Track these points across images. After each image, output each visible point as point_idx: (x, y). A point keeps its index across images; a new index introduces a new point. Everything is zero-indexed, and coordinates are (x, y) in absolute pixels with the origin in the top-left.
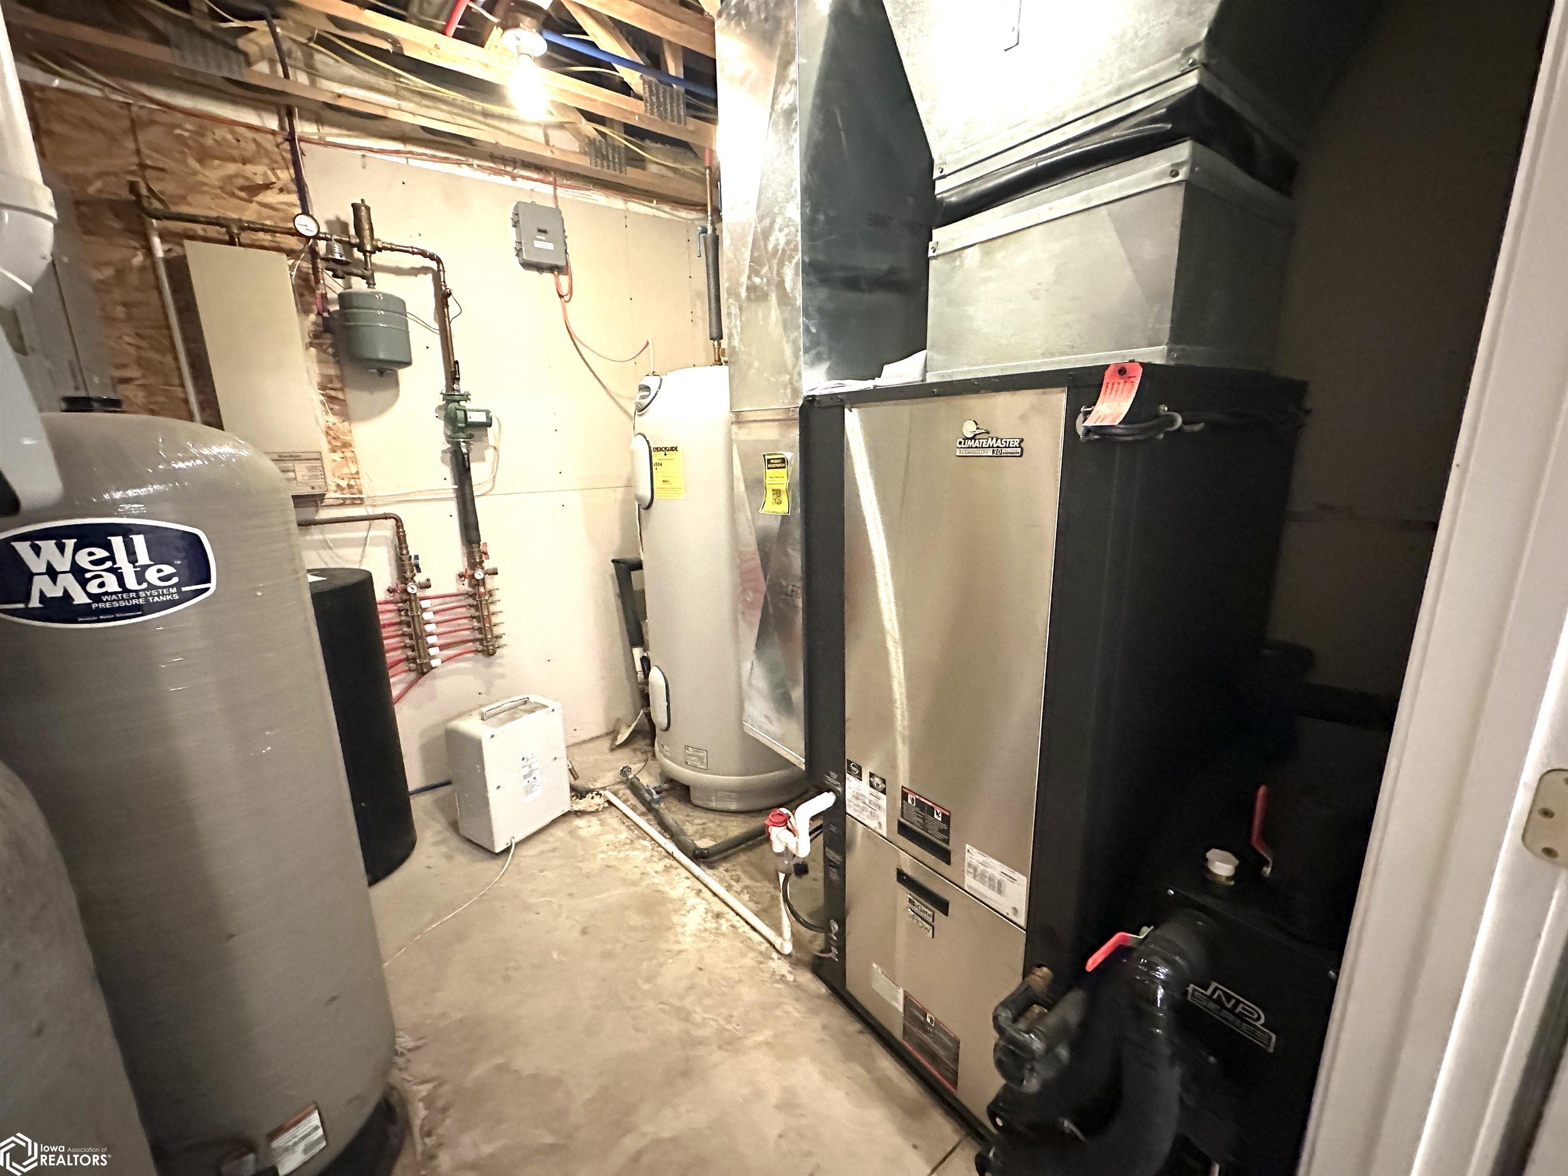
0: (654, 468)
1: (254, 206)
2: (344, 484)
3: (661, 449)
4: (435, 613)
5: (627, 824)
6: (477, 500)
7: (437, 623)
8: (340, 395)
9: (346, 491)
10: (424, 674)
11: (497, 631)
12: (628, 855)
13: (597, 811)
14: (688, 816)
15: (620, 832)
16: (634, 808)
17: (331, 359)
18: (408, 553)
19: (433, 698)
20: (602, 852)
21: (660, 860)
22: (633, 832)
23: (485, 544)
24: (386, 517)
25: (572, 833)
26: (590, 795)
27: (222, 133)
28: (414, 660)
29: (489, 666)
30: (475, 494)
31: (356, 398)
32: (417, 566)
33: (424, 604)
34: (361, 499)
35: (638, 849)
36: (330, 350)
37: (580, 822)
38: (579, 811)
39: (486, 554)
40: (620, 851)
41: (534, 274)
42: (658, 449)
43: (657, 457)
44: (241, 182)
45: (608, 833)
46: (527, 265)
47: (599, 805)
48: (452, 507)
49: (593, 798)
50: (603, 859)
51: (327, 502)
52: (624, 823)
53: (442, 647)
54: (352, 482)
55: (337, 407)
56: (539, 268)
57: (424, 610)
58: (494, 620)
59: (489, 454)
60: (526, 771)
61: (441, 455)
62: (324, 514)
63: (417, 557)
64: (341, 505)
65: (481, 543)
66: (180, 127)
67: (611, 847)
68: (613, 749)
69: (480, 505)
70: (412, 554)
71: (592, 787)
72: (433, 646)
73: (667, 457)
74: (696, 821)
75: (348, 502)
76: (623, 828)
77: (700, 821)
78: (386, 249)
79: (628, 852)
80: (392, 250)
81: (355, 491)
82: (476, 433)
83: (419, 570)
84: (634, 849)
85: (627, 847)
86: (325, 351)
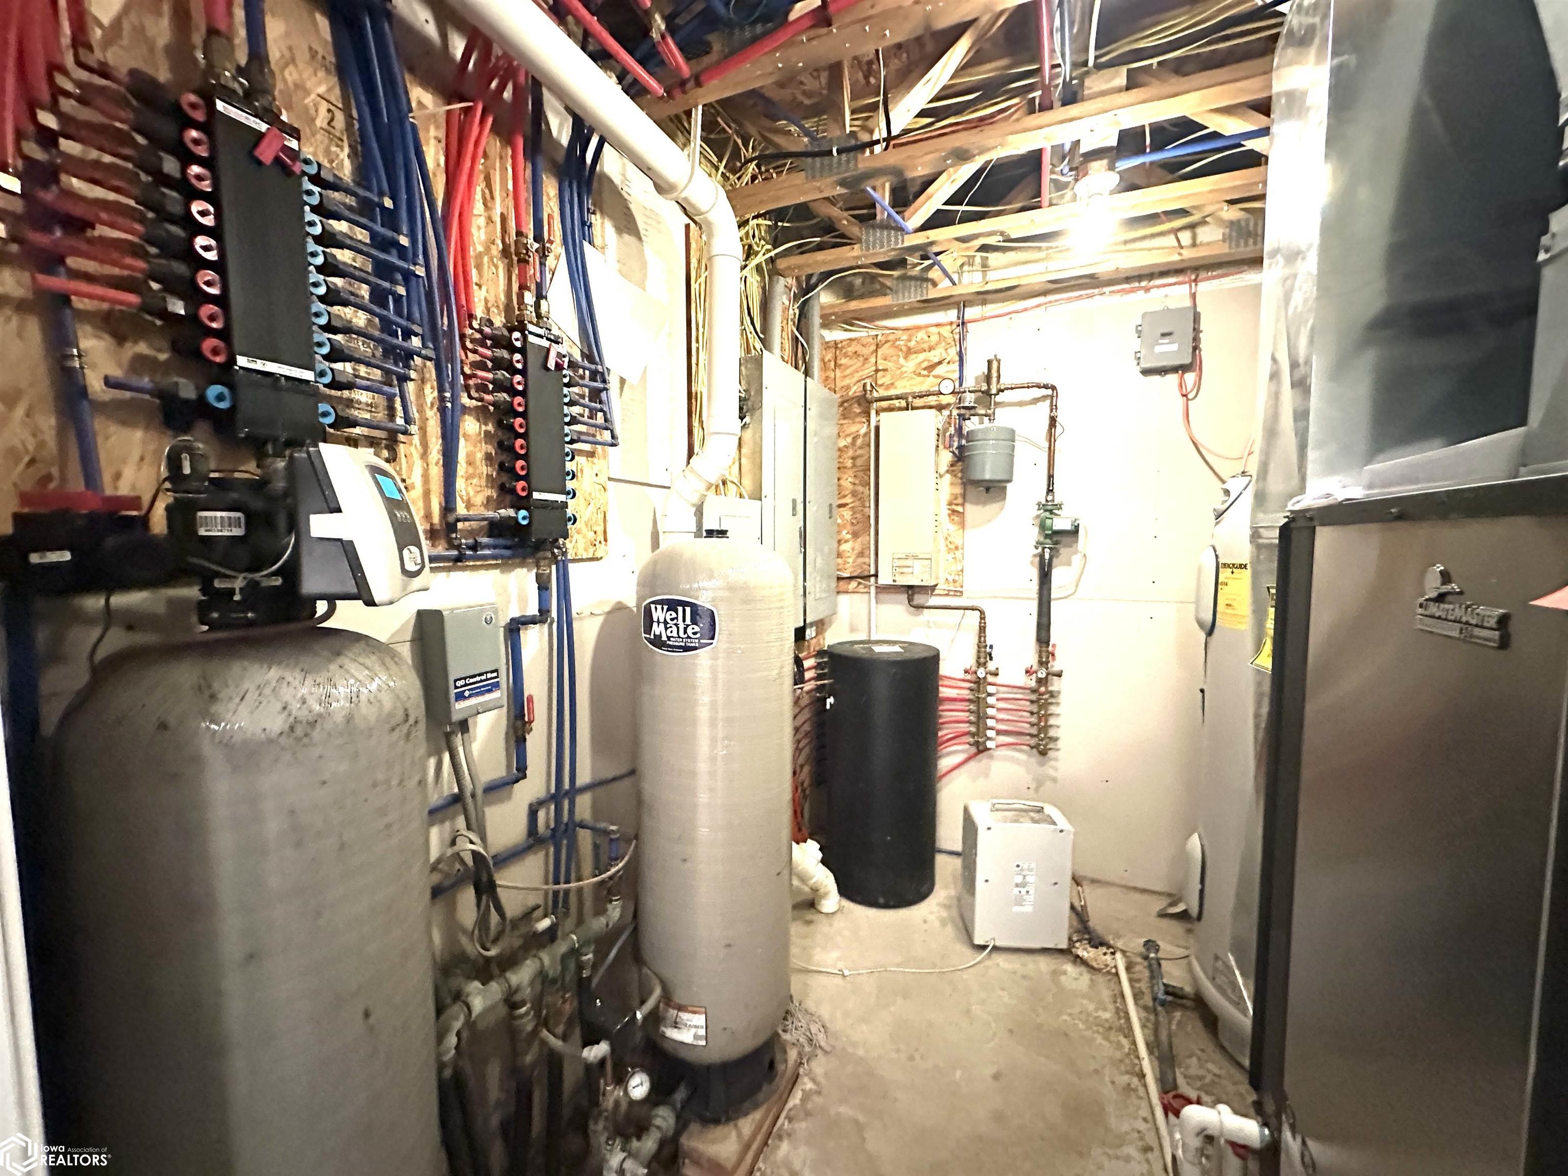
0: (1220, 587)
1: (931, 377)
2: (951, 579)
3: (1229, 566)
4: (998, 700)
5: (1118, 1005)
6: (1052, 603)
7: (999, 710)
8: (960, 509)
9: (952, 584)
10: (980, 752)
11: (1052, 733)
12: (1094, 1039)
13: (1099, 970)
14: (1203, 1051)
15: (1105, 1010)
16: (1137, 996)
17: (960, 481)
18: (985, 642)
19: (987, 775)
20: (1070, 1015)
21: (1127, 1072)
22: (1119, 1018)
23: (1054, 646)
24: (973, 609)
25: (1056, 974)
26: (1104, 949)
27: (921, 335)
28: (973, 735)
29: (1042, 764)
30: (1053, 596)
31: (972, 511)
32: (990, 654)
33: (990, 689)
34: (961, 592)
35: (1111, 1042)
36: (960, 475)
37: (1069, 968)
38: (1081, 959)
39: (1053, 655)
40: (1088, 1029)
41: (1156, 378)
42: (1225, 565)
43: (1225, 574)
44: (925, 364)
45: (1090, 999)
46: (1146, 372)
47: (1107, 966)
48: (1034, 607)
49: (1105, 954)
50: (1066, 1021)
51: (936, 592)
52: (1115, 1002)
53: (999, 733)
54: (957, 578)
55: (956, 519)
56: (1162, 371)
57: (990, 695)
58: (1052, 721)
59: (1076, 559)
60: (1019, 879)
61: (1031, 559)
62: (933, 601)
63: (991, 647)
64: (947, 595)
65: (1051, 643)
66: (899, 339)
67: (1083, 1017)
68: (1163, 915)
69: (1056, 608)
70: (988, 643)
71: (1112, 942)
72: (992, 729)
73: (1234, 575)
74: (1210, 1066)
75: (952, 593)
76: (1111, 1007)
77: (1217, 1071)
78: (1007, 389)
79: (1096, 1035)
80: (1012, 389)
81: (957, 584)
82: (1065, 540)
83: (991, 659)
84: (1106, 1038)
85: (1101, 1029)
86: (955, 476)
